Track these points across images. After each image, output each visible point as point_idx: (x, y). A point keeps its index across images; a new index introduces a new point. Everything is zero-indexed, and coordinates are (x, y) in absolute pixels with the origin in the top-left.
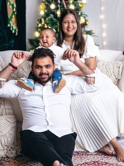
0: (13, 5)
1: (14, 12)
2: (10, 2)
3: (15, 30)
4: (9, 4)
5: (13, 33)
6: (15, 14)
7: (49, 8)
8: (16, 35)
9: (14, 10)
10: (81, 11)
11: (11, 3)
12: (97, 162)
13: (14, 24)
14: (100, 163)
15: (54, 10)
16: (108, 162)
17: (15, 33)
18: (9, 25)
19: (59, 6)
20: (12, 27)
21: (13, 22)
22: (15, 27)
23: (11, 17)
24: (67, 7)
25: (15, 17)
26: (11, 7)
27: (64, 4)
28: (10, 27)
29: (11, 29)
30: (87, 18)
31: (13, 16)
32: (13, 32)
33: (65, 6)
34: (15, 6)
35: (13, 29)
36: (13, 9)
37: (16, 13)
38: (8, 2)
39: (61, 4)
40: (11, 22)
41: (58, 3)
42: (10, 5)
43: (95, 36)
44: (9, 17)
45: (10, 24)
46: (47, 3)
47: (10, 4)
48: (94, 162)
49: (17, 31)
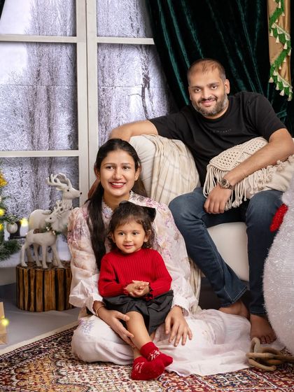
1: (285, 52)
2: (275, 30)
3: (287, 90)
4: (271, 34)
5: (281, 96)
6: (288, 56)
8: (289, 100)
9: (286, 47)
11: (279, 33)
17: (286, 96)
18: (271, 80)
20: (281, 84)
22: (286, 84)
25: (288, 63)
26: (278, 40)
28: (273, 85)
29: (277, 88)
31: (285, 61)
32: (282, 93)
34: (287, 38)
35: (281, 87)
36: (283, 45)
37: (289, 54)
38: (270, 31)
42: (276, 37)
44: (273, 60)
45: (275, 78)
49: (290, 91)
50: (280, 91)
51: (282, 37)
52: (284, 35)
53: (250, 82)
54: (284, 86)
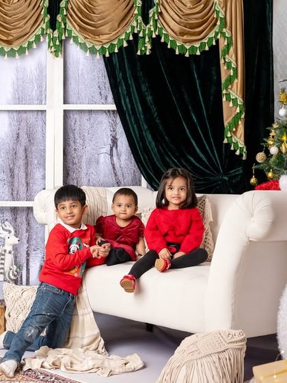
0: (235, 101)
1: (238, 114)
2: (228, 95)
3: (241, 149)
4: (224, 99)
8: (244, 158)
9: (238, 111)
11: (232, 97)
17: (241, 155)
18: (226, 141)
20: (236, 144)
22: (241, 144)
26: (230, 104)
28: (228, 145)
29: (232, 148)
31: (240, 122)
32: (238, 153)
34: (240, 102)
35: (236, 147)
37: (243, 116)
42: (229, 101)
44: (226, 124)
45: (230, 139)
47: (230, 99)
49: (245, 150)
50: (235, 151)
52: (236, 99)
54: (240, 146)
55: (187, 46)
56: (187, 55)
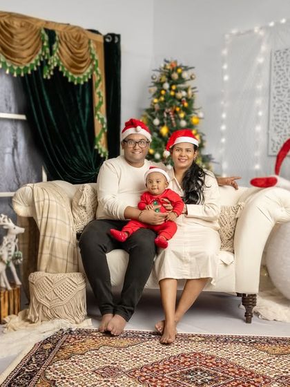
1: (103, 129)
2: (98, 115)
3: (105, 153)
4: (97, 118)
5: (102, 158)
7: (152, 123)
9: (105, 126)
10: (196, 129)
11: (101, 117)
12: (199, 354)
13: (103, 145)
14: (204, 356)
15: (159, 126)
16: (215, 354)
18: (96, 147)
19: (165, 122)
20: (101, 150)
21: (102, 142)
22: (104, 150)
23: (100, 136)
24: (176, 123)
25: (105, 136)
26: (100, 122)
27: (173, 119)
28: (97, 150)
29: (99, 152)
30: (204, 138)
31: (103, 135)
32: (102, 155)
33: (174, 122)
34: (105, 120)
35: (101, 152)
36: (103, 124)
37: (106, 131)
38: (96, 115)
39: (167, 119)
40: (99, 143)
41: (164, 117)
43: (215, 163)
44: (97, 135)
45: (98, 145)
46: (149, 117)
47: (99, 118)
48: (195, 354)
49: (107, 154)
50: (100, 154)
51: (102, 120)
53: (83, 147)
55: (76, 77)
56: (76, 83)
